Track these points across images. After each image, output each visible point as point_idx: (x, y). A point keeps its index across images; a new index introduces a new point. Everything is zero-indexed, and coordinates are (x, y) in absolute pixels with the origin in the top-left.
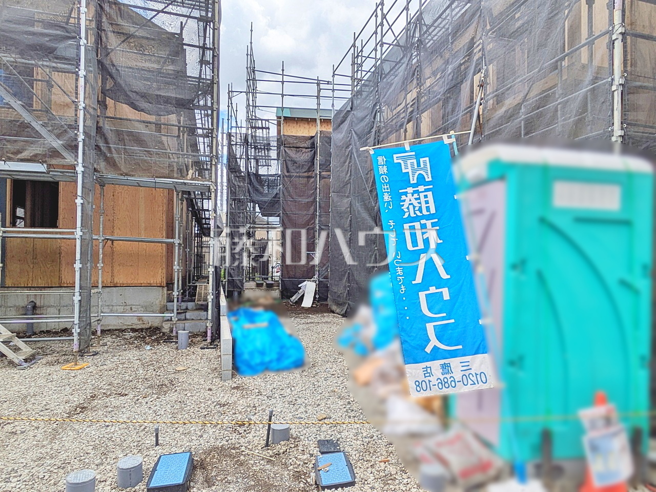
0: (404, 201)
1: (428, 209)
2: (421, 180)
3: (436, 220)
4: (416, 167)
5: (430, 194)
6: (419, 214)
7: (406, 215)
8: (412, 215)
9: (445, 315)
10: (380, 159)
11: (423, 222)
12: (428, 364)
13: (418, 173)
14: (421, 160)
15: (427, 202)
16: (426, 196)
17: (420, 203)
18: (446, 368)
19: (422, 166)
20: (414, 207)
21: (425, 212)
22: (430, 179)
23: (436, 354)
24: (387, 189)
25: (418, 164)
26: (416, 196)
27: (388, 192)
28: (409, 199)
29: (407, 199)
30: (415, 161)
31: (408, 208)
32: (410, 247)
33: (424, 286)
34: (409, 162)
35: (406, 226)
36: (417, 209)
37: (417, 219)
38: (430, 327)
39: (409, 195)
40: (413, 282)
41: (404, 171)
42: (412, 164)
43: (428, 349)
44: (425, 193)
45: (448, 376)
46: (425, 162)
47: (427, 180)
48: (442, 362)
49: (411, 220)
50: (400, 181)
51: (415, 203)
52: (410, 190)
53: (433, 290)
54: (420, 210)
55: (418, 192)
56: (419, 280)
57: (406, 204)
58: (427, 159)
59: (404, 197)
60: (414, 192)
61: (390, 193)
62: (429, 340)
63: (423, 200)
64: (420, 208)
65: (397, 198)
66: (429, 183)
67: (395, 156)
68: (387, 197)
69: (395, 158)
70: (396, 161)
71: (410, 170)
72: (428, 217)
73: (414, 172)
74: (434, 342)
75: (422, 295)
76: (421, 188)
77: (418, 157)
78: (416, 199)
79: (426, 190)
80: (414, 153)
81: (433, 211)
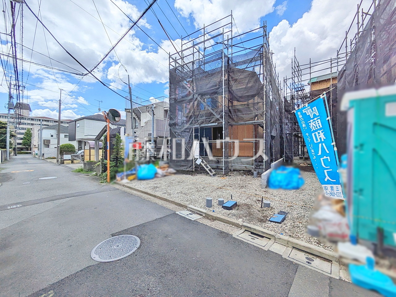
0: (310, 125)
1: (319, 126)
2: (315, 116)
3: (323, 130)
4: (312, 112)
5: (319, 120)
6: (316, 129)
7: (312, 130)
8: (314, 130)
9: (329, 167)
10: (298, 113)
11: (318, 131)
12: (326, 185)
13: (313, 114)
14: (313, 108)
15: (318, 124)
16: (318, 121)
17: (316, 125)
18: (332, 187)
19: (314, 111)
20: (314, 126)
21: (319, 128)
22: (318, 114)
23: (328, 182)
24: (304, 122)
25: (312, 110)
26: (314, 122)
27: (304, 124)
28: (312, 124)
29: (311, 124)
30: (311, 110)
31: (312, 127)
32: (315, 142)
33: (322, 156)
34: (308, 111)
35: (313, 134)
36: (315, 127)
37: (316, 131)
38: (325, 171)
39: (312, 123)
40: (318, 155)
41: (308, 115)
42: (310, 111)
43: (326, 180)
44: (317, 120)
45: (333, 191)
46: (314, 109)
47: (317, 115)
48: (331, 185)
49: (314, 131)
50: (307, 118)
51: (314, 125)
52: (311, 121)
53: (325, 157)
54: (317, 127)
55: (314, 121)
56: (320, 153)
57: (311, 126)
58: (315, 107)
59: (310, 124)
60: (313, 121)
61: (305, 124)
62: (326, 177)
63: (317, 123)
64: (317, 126)
65: (308, 125)
66: (318, 116)
67: (303, 110)
68: (304, 126)
69: (303, 111)
70: (304, 112)
71: (310, 114)
72: (320, 129)
73: (311, 113)
74: (327, 178)
75: (322, 159)
76: (315, 119)
77: (311, 108)
78: (314, 123)
79: (317, 119)
80: (310, 107)
81: (321, 127)
